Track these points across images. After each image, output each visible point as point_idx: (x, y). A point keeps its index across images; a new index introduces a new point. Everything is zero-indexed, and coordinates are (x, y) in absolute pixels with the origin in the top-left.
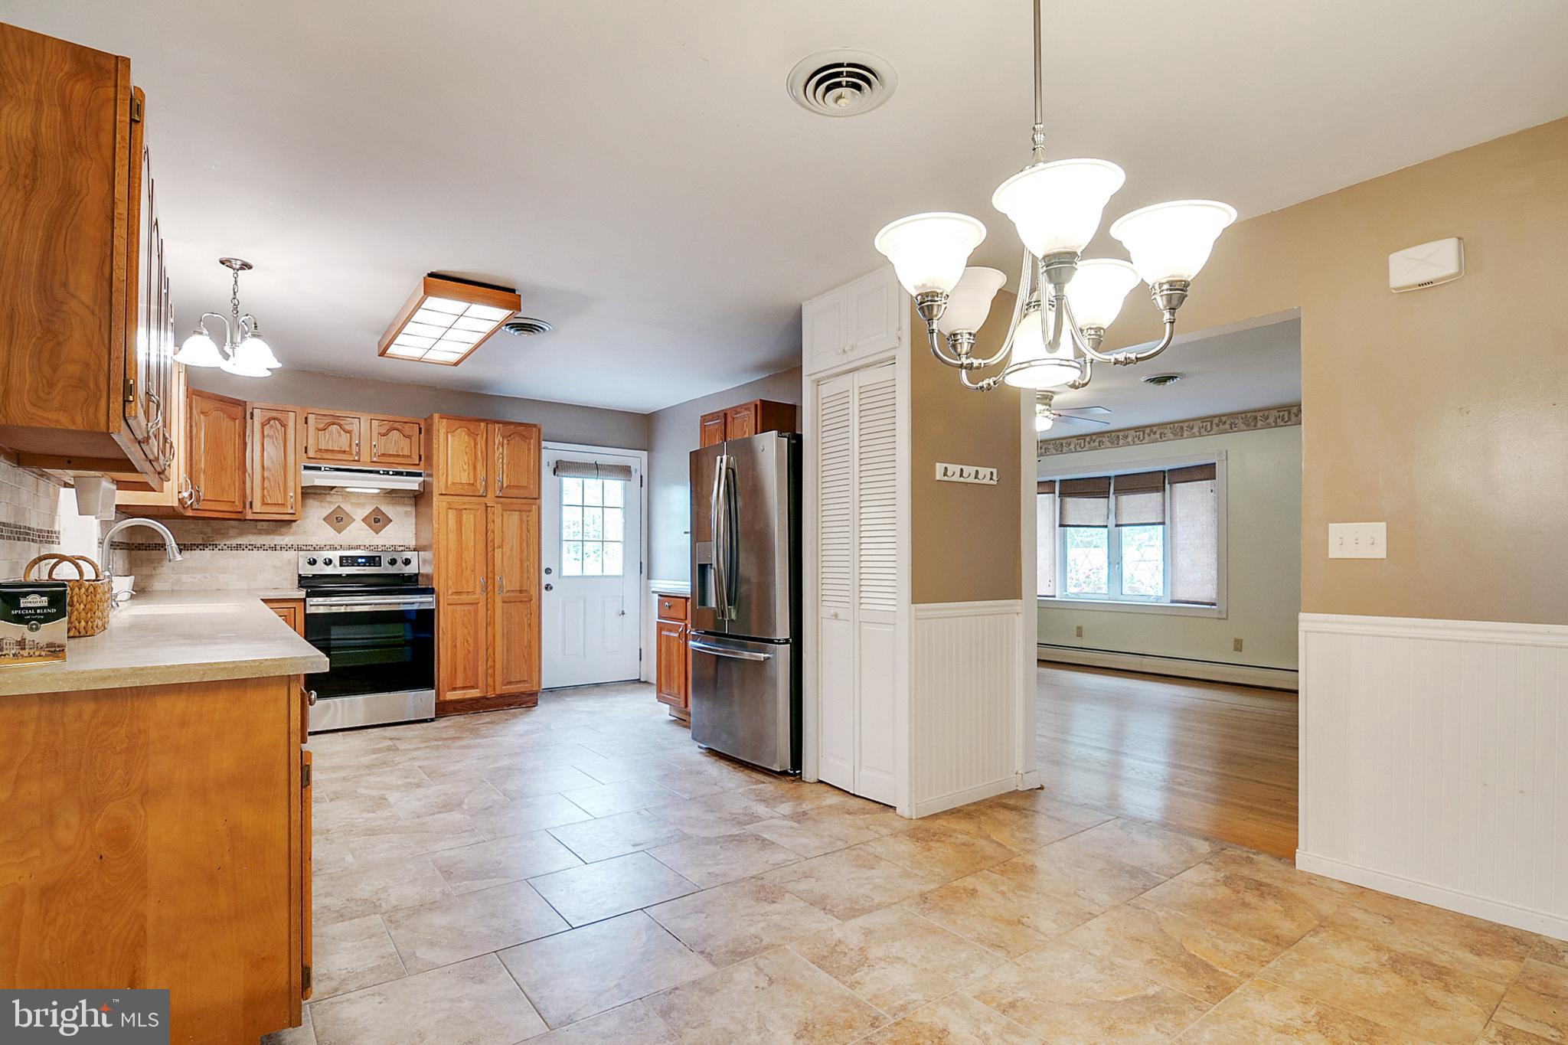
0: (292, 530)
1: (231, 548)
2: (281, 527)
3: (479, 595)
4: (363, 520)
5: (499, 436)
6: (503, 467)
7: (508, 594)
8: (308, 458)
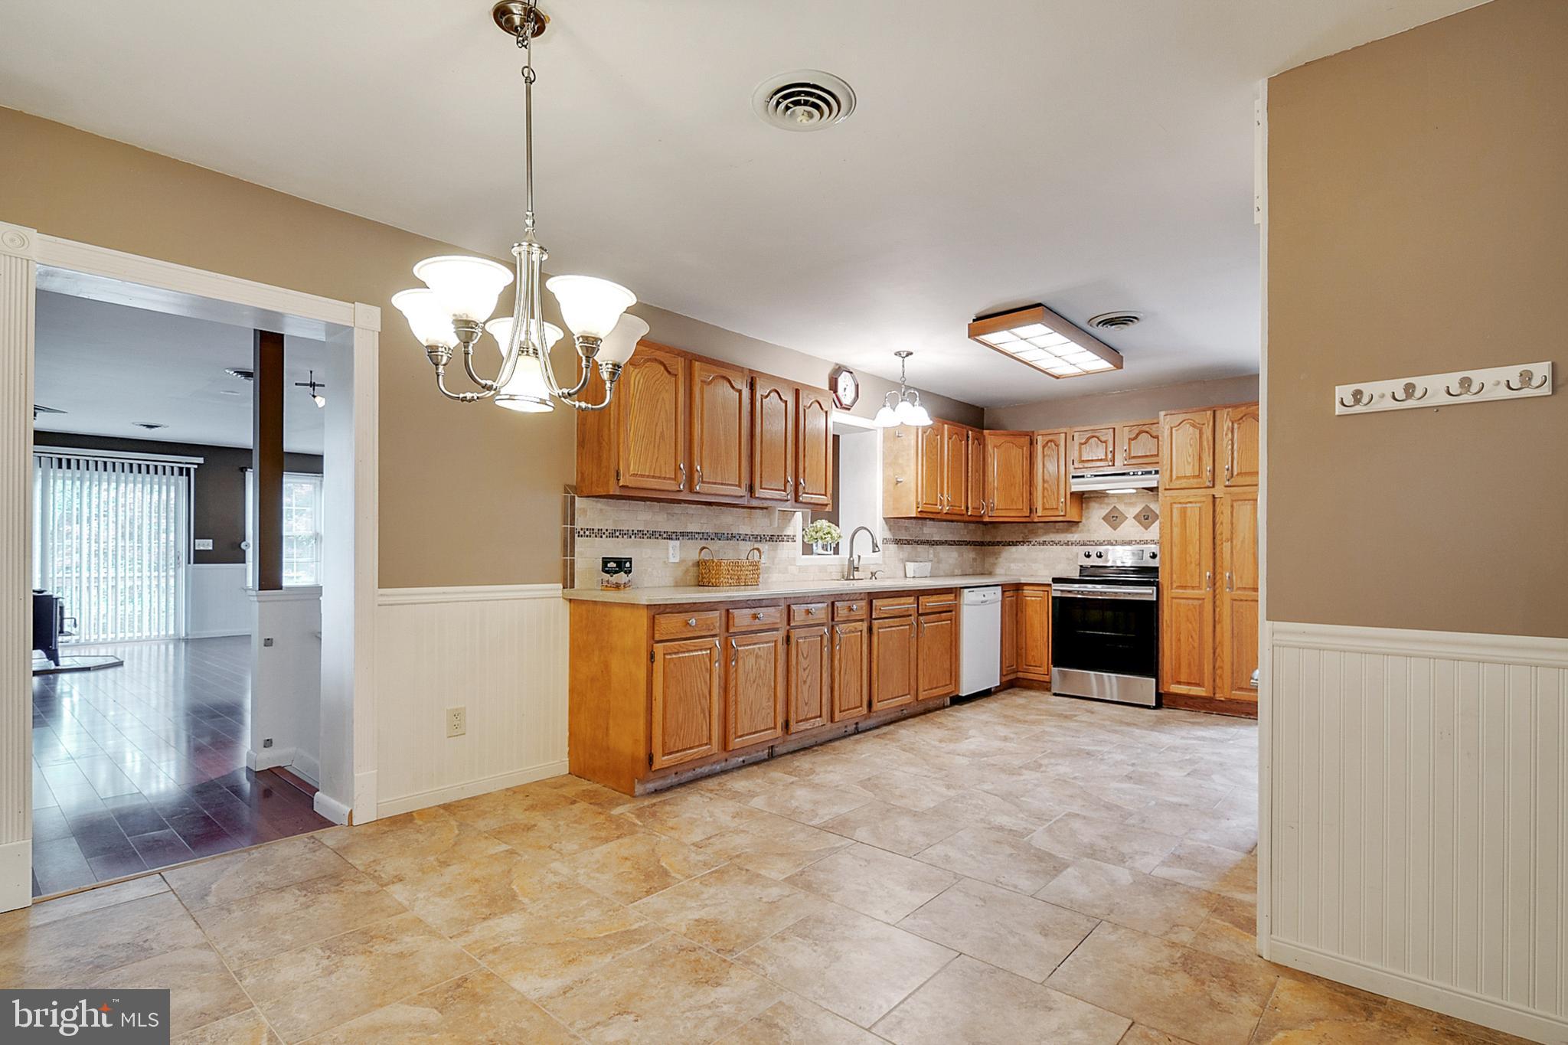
0: (1079, 529)
1: (1039, 543)
2: (1072, 526)
3: (1205, 591)
4: (1134, 518)
5: (1228, 419)
6: (1233, 453)
7: (1239, 592)
8: (1075, 468)
